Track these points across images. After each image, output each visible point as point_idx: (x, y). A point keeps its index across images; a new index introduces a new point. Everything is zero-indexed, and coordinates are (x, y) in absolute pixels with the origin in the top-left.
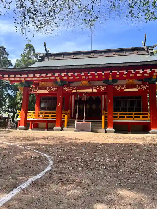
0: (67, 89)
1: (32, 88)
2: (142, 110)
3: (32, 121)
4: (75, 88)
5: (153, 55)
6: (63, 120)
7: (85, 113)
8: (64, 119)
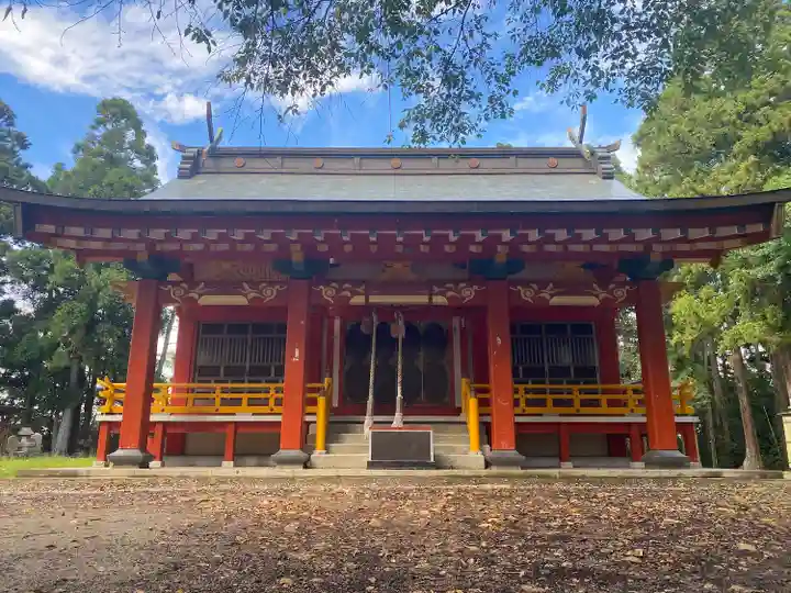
0: (329, 292)
1: (174, 284)
2: (598, 375)
3: (165, 424)
4: (360, 290)
5: (612, 178)
6: (308, 418)
7: (399, 388)
8: (315, 414)
